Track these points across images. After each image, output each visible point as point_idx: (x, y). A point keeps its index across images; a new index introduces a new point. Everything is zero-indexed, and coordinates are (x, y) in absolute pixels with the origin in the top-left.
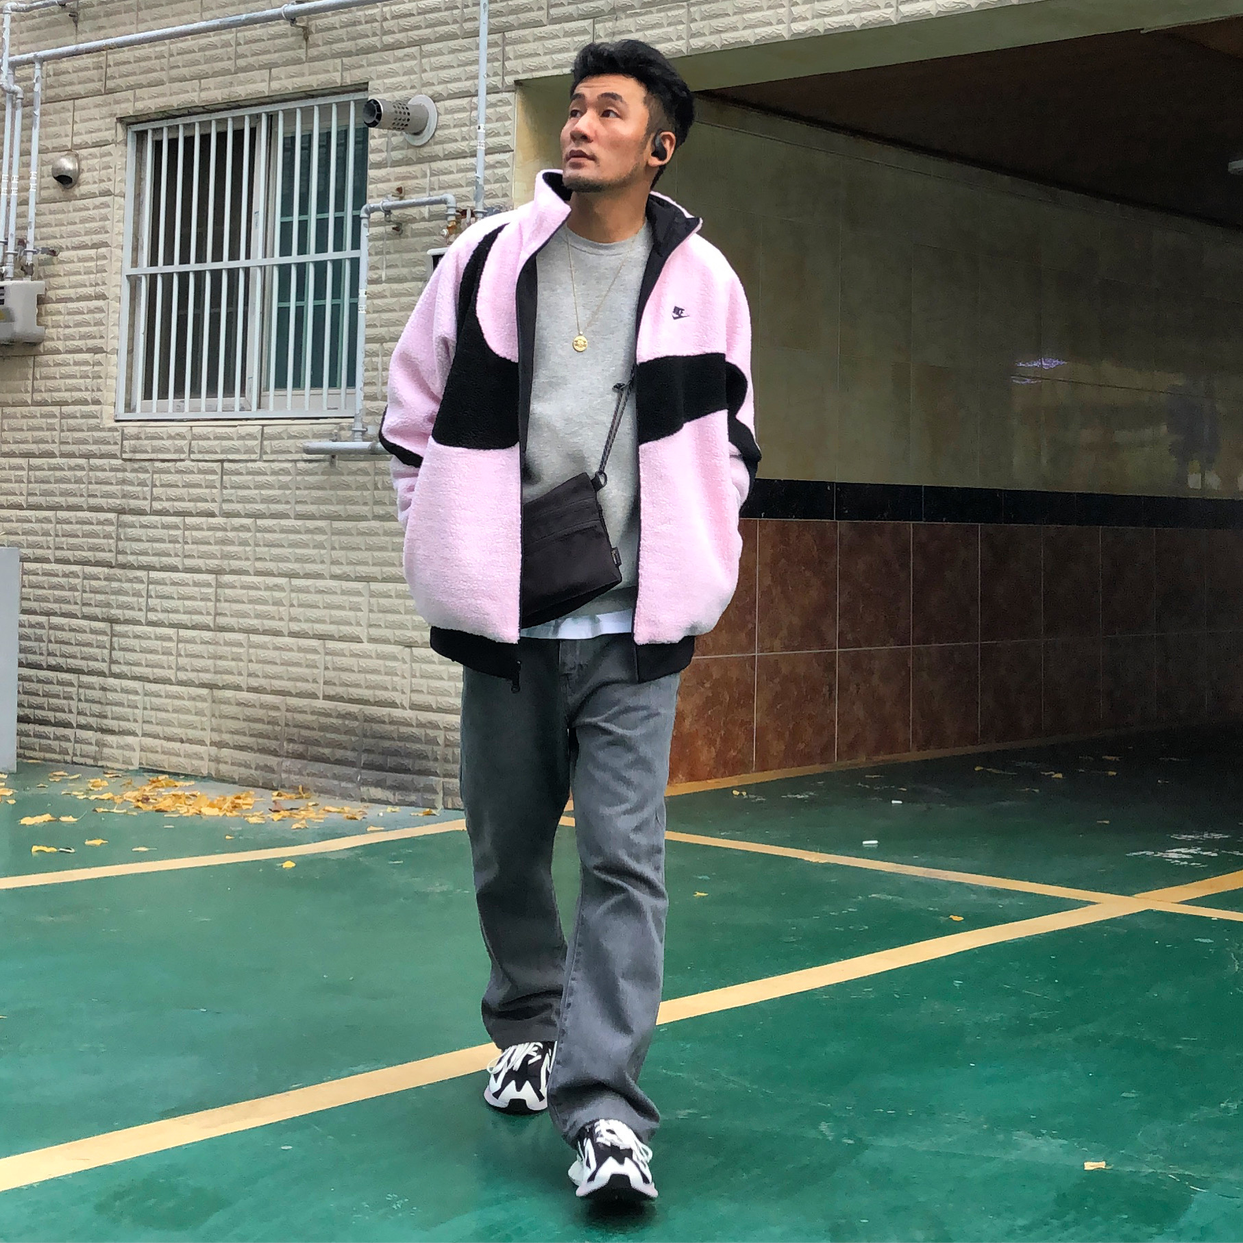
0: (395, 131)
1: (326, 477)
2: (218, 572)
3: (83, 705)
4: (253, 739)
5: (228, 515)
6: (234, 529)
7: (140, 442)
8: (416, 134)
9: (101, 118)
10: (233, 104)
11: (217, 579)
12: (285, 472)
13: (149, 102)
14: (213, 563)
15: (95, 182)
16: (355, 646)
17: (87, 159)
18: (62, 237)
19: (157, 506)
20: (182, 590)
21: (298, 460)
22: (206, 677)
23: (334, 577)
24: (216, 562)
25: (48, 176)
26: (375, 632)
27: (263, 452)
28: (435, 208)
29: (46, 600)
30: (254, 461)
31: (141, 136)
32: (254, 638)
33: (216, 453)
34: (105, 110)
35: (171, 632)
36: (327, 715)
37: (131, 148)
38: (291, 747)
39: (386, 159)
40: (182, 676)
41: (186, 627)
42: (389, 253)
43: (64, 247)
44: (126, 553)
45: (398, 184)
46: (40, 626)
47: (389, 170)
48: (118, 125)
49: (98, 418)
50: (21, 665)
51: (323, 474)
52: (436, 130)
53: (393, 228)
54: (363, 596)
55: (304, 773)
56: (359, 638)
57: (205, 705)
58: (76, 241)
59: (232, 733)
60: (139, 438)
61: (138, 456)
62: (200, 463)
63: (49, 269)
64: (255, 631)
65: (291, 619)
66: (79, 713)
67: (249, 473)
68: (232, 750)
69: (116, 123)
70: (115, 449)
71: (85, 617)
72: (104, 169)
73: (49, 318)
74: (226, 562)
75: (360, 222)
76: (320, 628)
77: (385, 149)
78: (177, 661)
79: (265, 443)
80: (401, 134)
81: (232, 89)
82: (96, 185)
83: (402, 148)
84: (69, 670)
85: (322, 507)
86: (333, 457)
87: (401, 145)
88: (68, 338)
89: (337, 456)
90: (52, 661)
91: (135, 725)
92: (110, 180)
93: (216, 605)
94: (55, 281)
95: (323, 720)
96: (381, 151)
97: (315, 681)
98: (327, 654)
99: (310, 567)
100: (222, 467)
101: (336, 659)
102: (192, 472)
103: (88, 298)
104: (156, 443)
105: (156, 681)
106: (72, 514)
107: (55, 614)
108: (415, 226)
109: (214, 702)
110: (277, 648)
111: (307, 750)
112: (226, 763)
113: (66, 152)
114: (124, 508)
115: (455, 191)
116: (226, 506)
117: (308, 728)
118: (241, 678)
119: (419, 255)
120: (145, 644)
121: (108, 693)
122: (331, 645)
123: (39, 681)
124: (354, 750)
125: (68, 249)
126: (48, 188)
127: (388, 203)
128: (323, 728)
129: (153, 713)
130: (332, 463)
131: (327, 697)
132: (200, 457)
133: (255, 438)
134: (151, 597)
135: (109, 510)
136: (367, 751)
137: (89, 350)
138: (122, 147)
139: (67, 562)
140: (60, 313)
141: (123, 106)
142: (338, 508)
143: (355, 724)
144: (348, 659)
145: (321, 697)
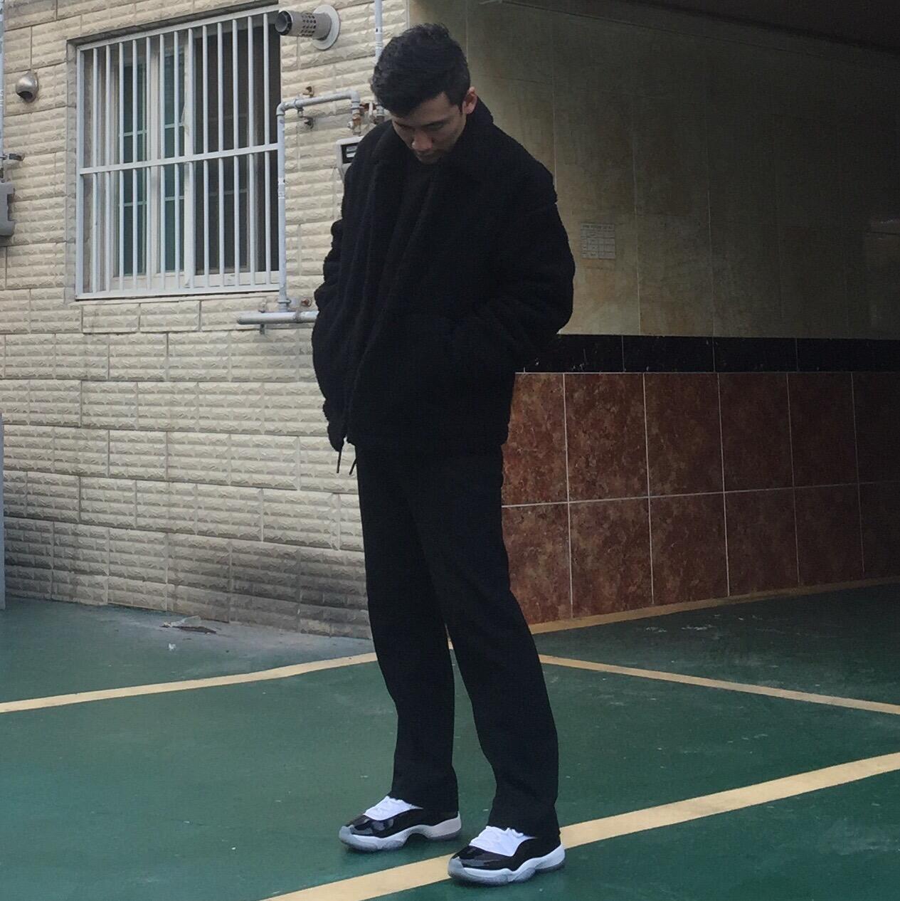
0: (303, 38)
1: (255, 345)
2: (167, 430)
3: (58, 549)
4: (204, 577)
5: (175, 380)
6: (180, 392)
7: (97, 317)
8: (322, 39)
9: (54, 41)
10: (164, 23)
11: (167, 436)
12: (223, 341)
13: (94, 25)
14: (163, 422)
15: (51, 96)
16: (289, 494)
17: (44, 76)
18: (26, 144)
19: (114, 373)
20: (139, 446)
21: (232, 330)
22: (162, 523)
23: (267, 432)
24: (166, 421)
25: (13, 93)
26: (305, 480)
27: (201, 323)
28: (340, 103)
29: (24, 457)
30: (194, 331)
31: (88, 55)
32: (202, 487)
33: (161, 325)
34: (57, 34)
35: (130, 483)
36: (267, 554)
37: (79, 66)
38: (238, 584)
39: (297, 62)
40: (142, 522)
41: (143, 479)
42: (302, 145)
43: (28, 153)
44: (89, 415)
45: (307, 84)
46: (19, 479)
47: (299, 71)
48: (69, 46)
49: (60, 298)
50: (6, 514)
51: (255, 341)
52: (338, 36)
53: (306, 123)
54: (294, 449)
55: (249, 607)
56: (293, 486)
57: (163, 547)
58: (38, 146)
59: (187, 571)
60: (96, 315)
61: (96, 330)
62: (148, 335)
63: (16, 173)
64: (202, 482)
65: (233, 471)
66: (55, 556)
67: (191, 342)
68: (186, 587)
69: (67, 45)
70: (76, 324)
71: (57, 472)
72: (58, 84)
73: (18, 213)
74: (175, 421)
75: (276, 119)
76: (258, 478)
77: (295, 54)
78: (137, 509)
79: (204, 315)
80: (309, 40)
81: (163, 9)
82: (53, 99)
83: (310, 52)
84: (47, 518)
85: (255, 371)
86: (262, 326)
87: (309, 50)
88: (34, 230)
89: (265, 326)
90: (31, 510)
91: (104, 565)
92: (63, 93)
93: (167, 459)
94: (20, 182)
95: (265, 559)
96: (292, 56)
97: (256, 525)
98: (265, 500)
99: (247, 424)
100: (168, 337)
101: (274, 505)
102: (142, 343)
103: (50, 196)
104: (112, 318)
105: (120, 526)
106: (43, 382)
107: (31, 469)
108: (323, 120)
109: (170, 544)
110: (222, 496)
111: (251, 587)
112: (182, 598)
113: (27, 72)
114: (86, 376)
115: (357, 87)
116: (173, 372)
117: (251, 567)
118: (191, 523)
119: (330, 145)
120: (109, 494)
121: (80, 538)
122: (268, 492)
123: (21, 528)
124: (292, 586)
125: (31, 154)
126: (13, 103)
127: (300, 102)
128: (267, 567)
129: (118, 554)
130: (262, 331)
131: (267, 540)
132: (148, 329)
133: (194, 312)
134: (112, 453)
135: (74, 378)
136: (304, 587)
137: (51, 241)
138: (73, 64)
139: (40, 424)
140: (26, 209)
141: (72, 29)
142: (268, 372)
143: (293, 563)
144: (284, 504)
145: (262, 539)
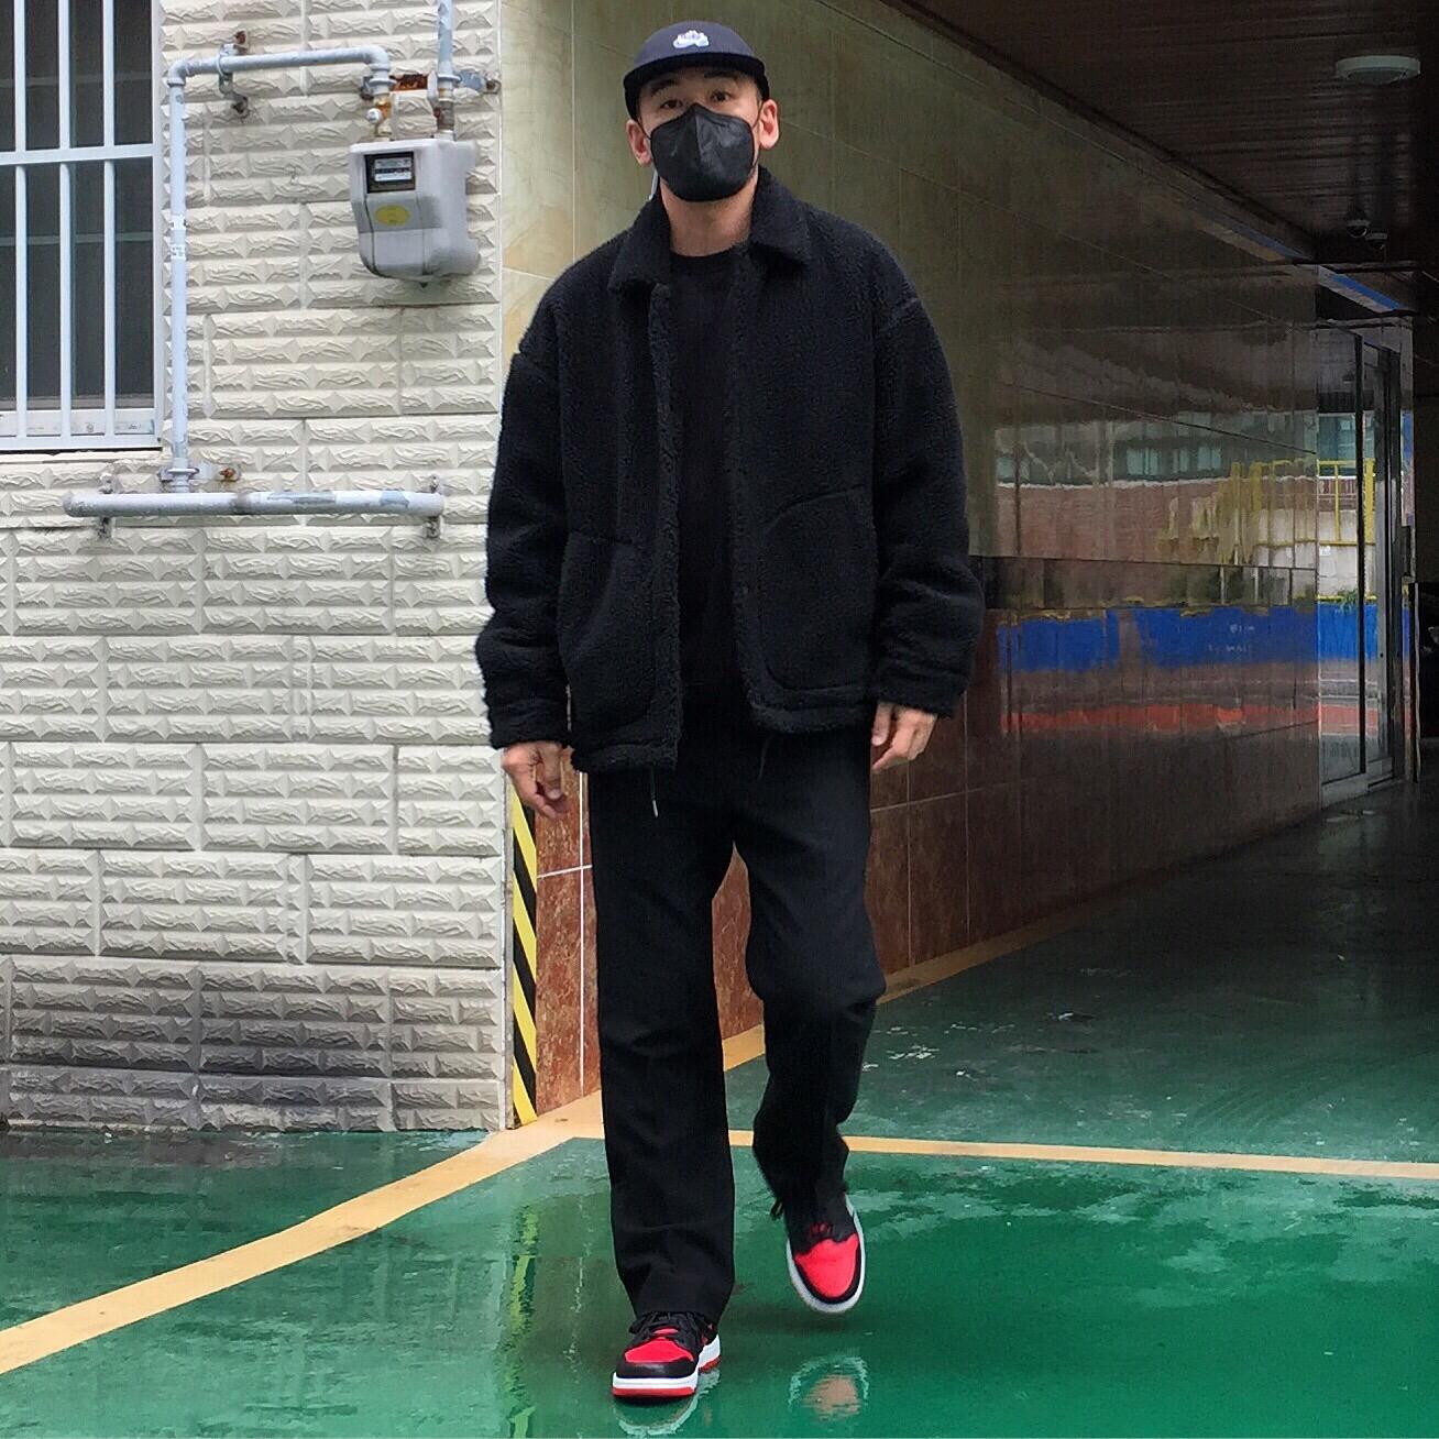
1: (87, 559)
16: (173, 859)
21: (18, 529)
23: (116, 737)
26: (217, 832)
28: (330, 71)
38: (31, 1044)
42: (215, 151)
45: (236, 25)
51: (79, 552)
53: (232, 106)
54: (188, 767)
55: (63, 1088)
56: (183, 843)
65: (21, 817)
85: (84, 613)
86: (106, 521)
89: (114, 519)
95: (108, 992)
97: (82, 924)
98: (107, 874)
99: (55, 722)
101: (130, 882)
108: (277, 103)
111: (71, 1046)
115: (379, 40)
122: (113, 857)
124: (181, 1041)
127: (222, 61)
130: (103, 533)
131: (109, 952)
136: (213, 1041)
142: (122, 614)
143: (184, 995)
144: (161, 880)
145: (97, 952)
